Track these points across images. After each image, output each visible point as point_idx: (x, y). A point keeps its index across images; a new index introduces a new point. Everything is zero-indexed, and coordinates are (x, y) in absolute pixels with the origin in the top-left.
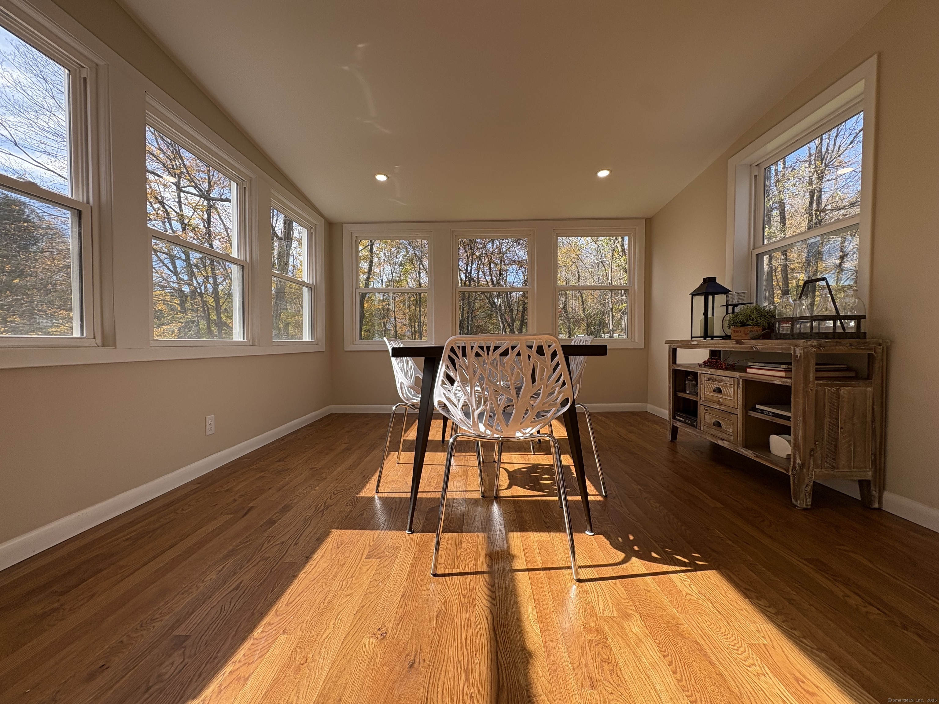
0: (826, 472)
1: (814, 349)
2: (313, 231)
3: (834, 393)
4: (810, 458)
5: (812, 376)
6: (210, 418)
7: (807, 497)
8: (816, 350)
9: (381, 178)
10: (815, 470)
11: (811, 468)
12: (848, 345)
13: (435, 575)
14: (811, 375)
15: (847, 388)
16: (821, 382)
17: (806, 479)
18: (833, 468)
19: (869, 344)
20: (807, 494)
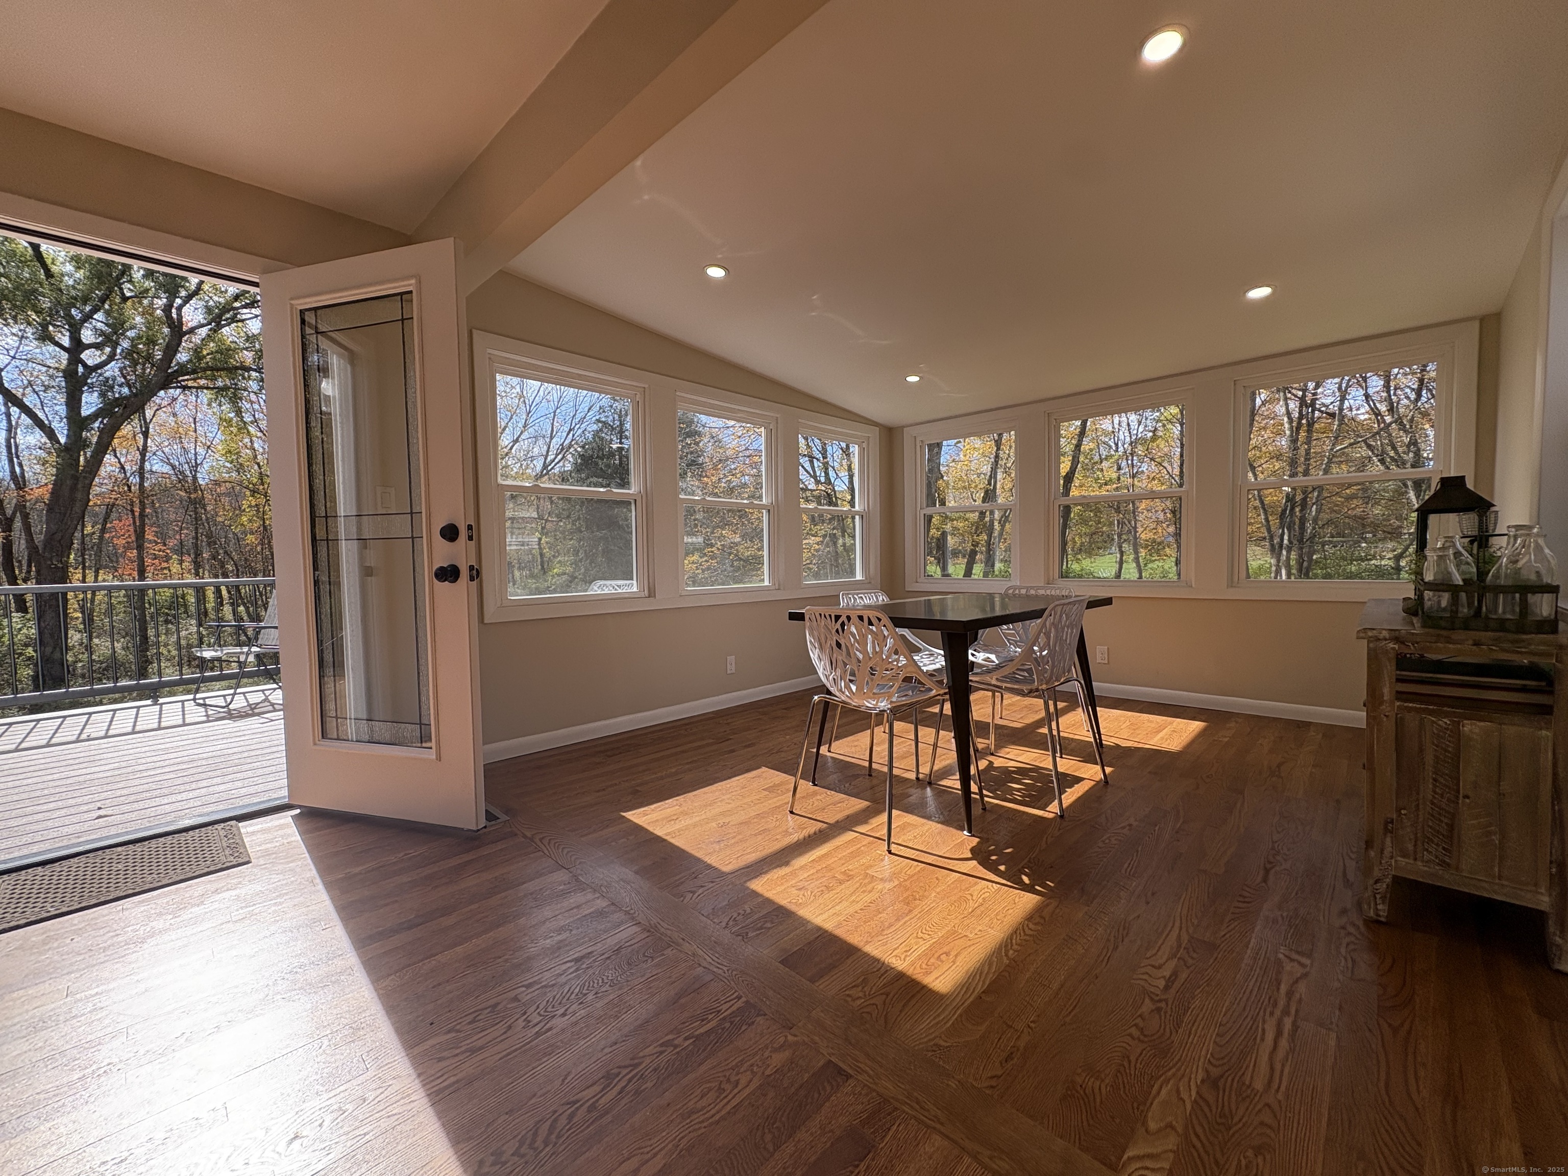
0: (1426, 869)
1: (1391, 645)
2: (864, 445)
3: (1447, 729)
4: (1385, 834)
5: (1387, 692)
6: (731, 659)
7: (1378, 901)
8: (1396, 646)
9: (913, 379)
10: (1399, 858)
11: (1387, 852)
12: (1471, 642)
13: (792, 812)
14: (1386, 690)
15: (1482, 724)
16: (1411, 705)
17: (1376, 869)
18: (1443, 863)
19: (1530, 644)
20: (1378, 896)
